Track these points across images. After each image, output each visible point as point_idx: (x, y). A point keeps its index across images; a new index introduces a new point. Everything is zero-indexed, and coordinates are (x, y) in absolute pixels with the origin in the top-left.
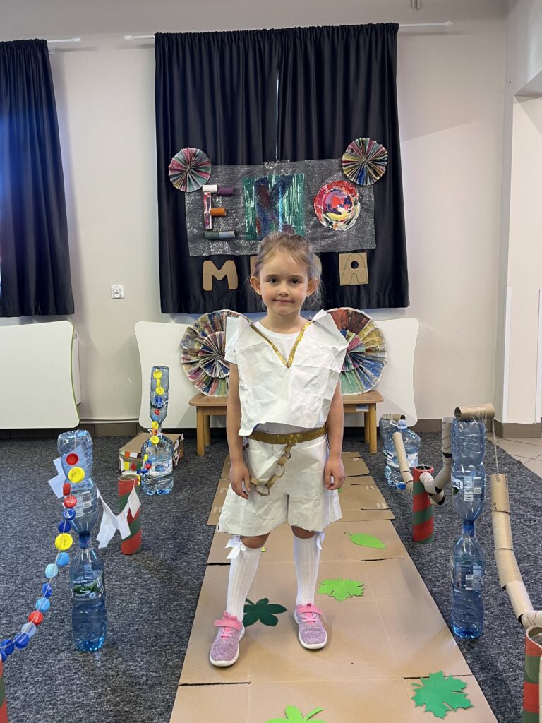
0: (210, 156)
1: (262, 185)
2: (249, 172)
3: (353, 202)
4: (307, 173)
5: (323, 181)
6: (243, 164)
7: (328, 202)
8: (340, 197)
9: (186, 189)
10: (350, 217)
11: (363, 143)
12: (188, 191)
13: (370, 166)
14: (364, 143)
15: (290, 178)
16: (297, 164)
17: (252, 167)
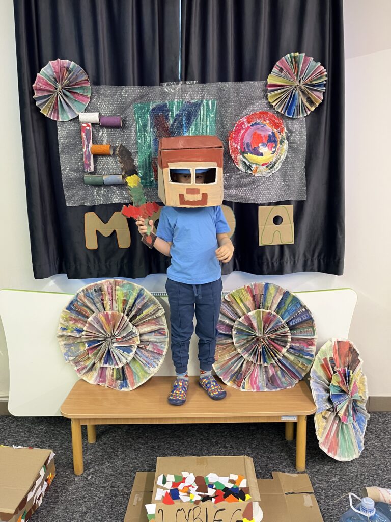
0: (90, 72)
1: (160, 115)
2: (142, 97)
3: (279, 140)
4: (220, 99)
5: (241, 112)
6: (134, 85)
7: (248, 139)
8: (262, 134)
9: (58, 118)
10: (274, 160)
11: (296, 61)
12: (60, 120)
13: (303, 92)
14: (297, 59)
15: (198, 105)
16: (207, 86)
17: (145, 89)
